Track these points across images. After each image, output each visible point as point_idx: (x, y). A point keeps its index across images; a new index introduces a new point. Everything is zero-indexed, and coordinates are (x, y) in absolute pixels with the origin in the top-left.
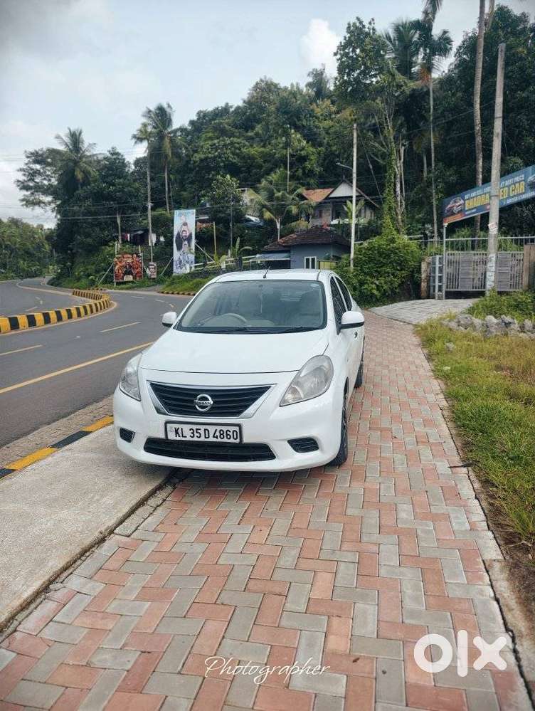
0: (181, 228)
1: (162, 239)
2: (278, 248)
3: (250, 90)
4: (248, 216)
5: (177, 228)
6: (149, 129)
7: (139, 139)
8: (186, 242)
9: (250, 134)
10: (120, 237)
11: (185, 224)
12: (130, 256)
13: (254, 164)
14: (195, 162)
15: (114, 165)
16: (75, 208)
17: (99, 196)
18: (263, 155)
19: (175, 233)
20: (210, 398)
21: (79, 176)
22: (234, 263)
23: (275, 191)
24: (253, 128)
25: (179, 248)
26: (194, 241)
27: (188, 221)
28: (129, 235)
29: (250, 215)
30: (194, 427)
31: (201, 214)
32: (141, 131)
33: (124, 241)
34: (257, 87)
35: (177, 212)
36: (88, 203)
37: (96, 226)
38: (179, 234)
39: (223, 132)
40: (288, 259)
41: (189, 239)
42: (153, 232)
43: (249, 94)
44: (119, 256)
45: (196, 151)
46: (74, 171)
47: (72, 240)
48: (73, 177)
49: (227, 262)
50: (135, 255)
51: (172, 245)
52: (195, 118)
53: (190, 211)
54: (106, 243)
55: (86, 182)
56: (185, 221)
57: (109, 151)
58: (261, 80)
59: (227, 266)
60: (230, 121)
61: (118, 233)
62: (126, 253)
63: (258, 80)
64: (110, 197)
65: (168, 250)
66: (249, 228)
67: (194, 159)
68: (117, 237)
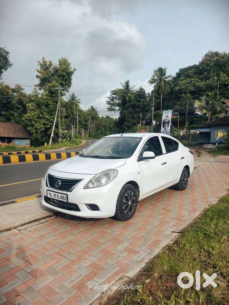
0: (165, 118)
1: (158, 123)
2: (206, 126)
3: (203, 57)
4: (197, 112)
5: (163, 118)
6: (156, 78)
7: (151, 82)
8: (167, 124)
9: (202, 76)
10: (141, 123)
11: (167, 116)
12: (144, 130)
13: (202, 90)
14: (175, 90)
15: (141, 94)
16: (125, 111)
17: (133, 106)
18: (206, 85)
19: (163, 120)
20: (60, 182)
21: (127, 98)
22: (186, 133)
23: (210, 101)
24: (203, 73)
25: (164, 127)
26: (170, 124)
27: (168, 115)
28: (144, 122)
29: (198, 112)
30: (55, 193)
31: (175, 112)
32: (152, 79)
33: (142, 124)
34: (206, 55)
35: (164, 111)
36: (130, 109)
37: (132, 118)
38: (164, 121)
39: (189, 76)
40: (210, 131)
41: (168, 123)
42: (154, 120)
43: (203, 59)
44: (139, 130)
45: (176, 86)
46: (126, 96)
47: (123, 123)
48: (125, 99)
49: (183, 133)
50: (145, 130)
51: (161, 125)
52: (178, 72)
53: (170, 111)
54: (135, 125)
55: (130, 101)
56: (167, 115)
57: (139, 88)
58: (209, 52)
59: (183, 134)
60: (192, 72)
61: (140, 121)
62: (142, 129)
63: (208, 52)
64: (138, 107)
65: (159, 128)
66: (196, 117)
67: (175, 89)
68: (140, 122)
